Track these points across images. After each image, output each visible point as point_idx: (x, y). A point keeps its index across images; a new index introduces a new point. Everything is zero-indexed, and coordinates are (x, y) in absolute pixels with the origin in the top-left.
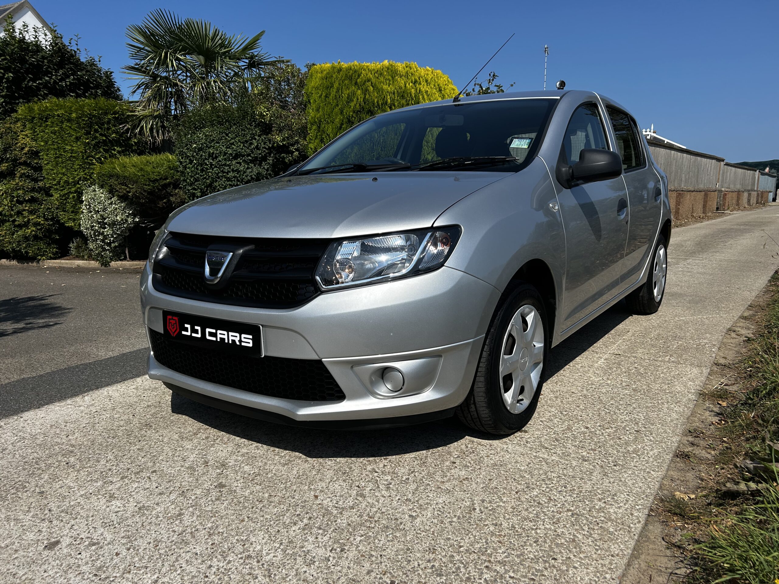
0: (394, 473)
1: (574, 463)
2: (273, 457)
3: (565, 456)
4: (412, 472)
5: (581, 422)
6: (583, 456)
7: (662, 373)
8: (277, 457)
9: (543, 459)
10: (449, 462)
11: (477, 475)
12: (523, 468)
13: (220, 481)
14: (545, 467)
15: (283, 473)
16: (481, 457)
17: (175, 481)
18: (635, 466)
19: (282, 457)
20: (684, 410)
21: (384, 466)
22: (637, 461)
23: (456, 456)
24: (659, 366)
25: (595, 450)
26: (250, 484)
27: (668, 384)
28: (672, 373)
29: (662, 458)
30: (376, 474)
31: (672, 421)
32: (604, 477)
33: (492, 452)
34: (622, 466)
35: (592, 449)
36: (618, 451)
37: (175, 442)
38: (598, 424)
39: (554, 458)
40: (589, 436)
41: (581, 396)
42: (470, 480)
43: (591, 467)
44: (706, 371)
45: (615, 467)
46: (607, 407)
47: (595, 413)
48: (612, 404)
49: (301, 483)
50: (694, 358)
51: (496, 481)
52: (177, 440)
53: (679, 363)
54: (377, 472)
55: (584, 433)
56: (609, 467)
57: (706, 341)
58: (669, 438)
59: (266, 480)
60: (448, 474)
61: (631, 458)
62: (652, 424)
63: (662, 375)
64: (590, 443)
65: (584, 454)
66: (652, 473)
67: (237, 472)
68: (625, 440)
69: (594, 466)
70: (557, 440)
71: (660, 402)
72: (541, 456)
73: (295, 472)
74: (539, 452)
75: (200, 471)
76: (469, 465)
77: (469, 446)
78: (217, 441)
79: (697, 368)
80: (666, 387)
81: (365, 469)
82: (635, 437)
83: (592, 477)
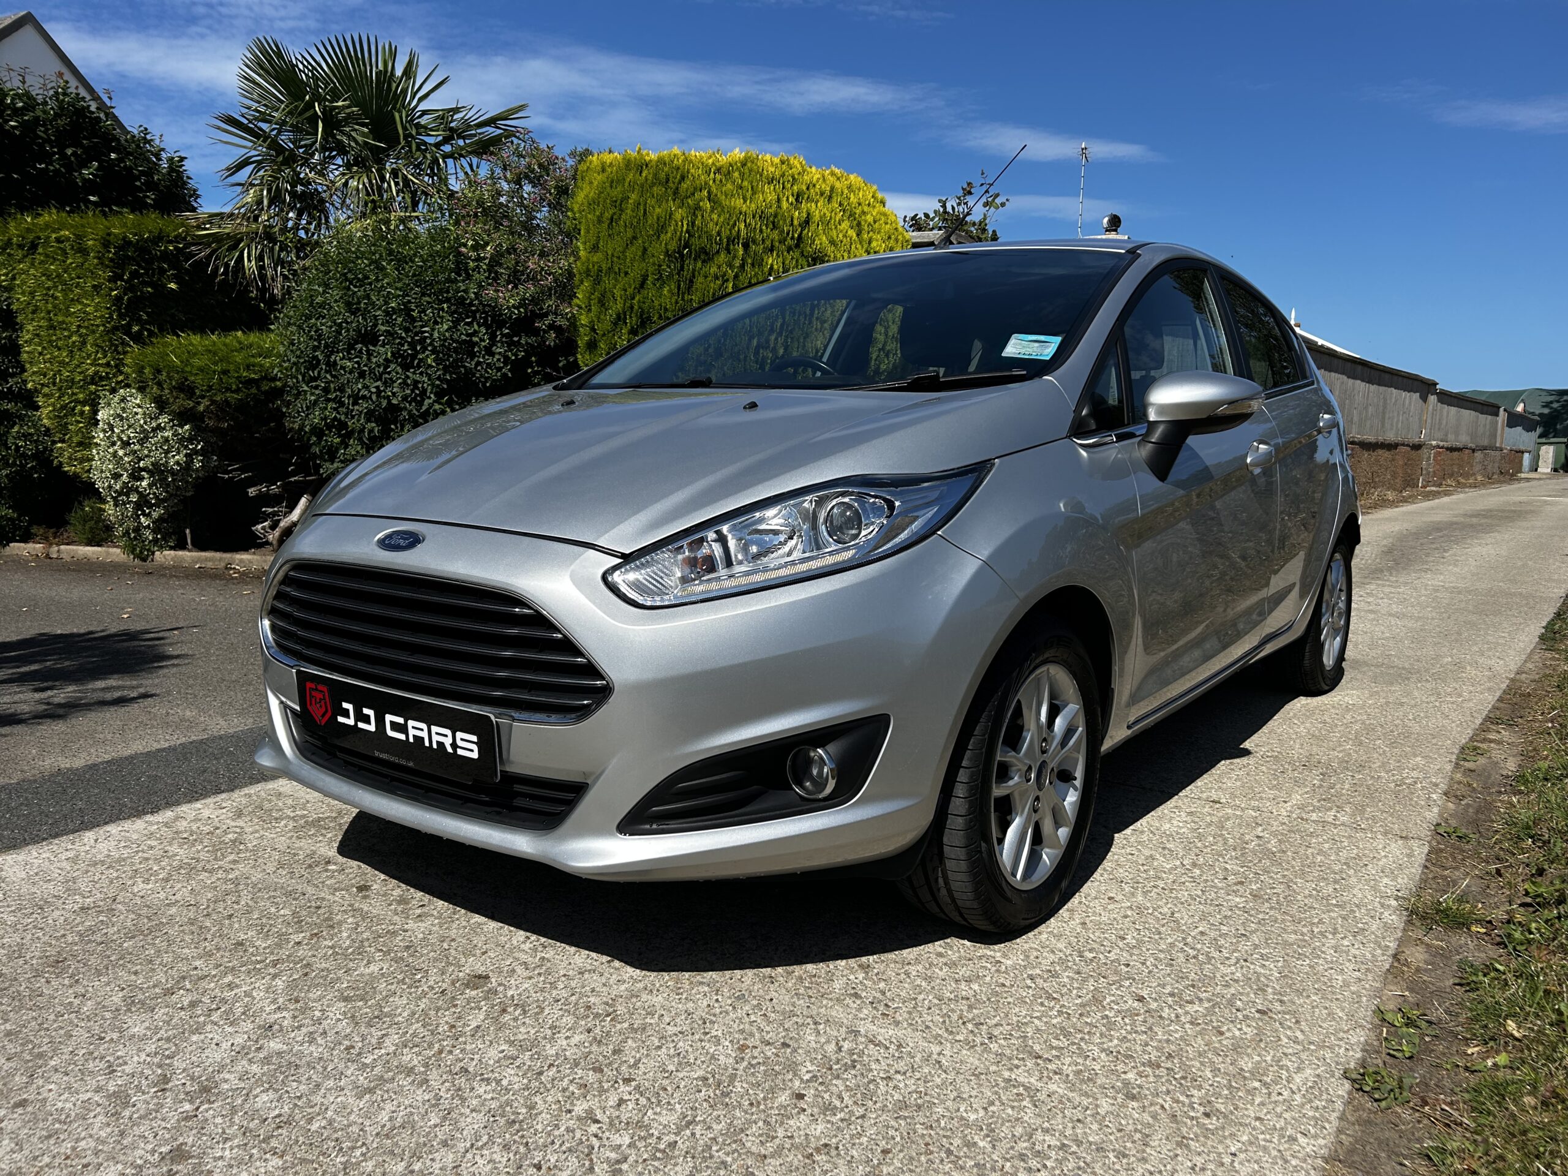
0: (639, 1124)
1: (1105, 1105)
2: (341, 1066)
3: (1083, 1081)
4: (689, 1123)
5: (1127, 983)
6: (1126, 1083)
7: (1321, 852)
8: (352, 1067)
9: (1026, 1088)
10: (788, 1092)
11: (852, 1136)
12: (972, 1117)
13: (181, 1140)
14: (1029, 1116)
15: (352, 1118)
16: (869, 1083)
17: (62, 1136)
18: (1258, 1119)
19: (365, 1065)
20: (1373, 956)
21: (621, 1102)
22: (1262, 1104)
23: (807, 1077)
24: (1311, 835)
25: (1159, 1066)
26: (254, 1151)
27: (1336, 882)
28: (1344, 854)
29: (1325, 1097)
30: (594, 1128)
31: (1346, 984)
32: (1179, 1152)
33: (901, 1066)
34: (1225, 1117)
35: (1150, 1064)
36: (1216, 1071)
37: (108, 1015)
38: (1167, 991)
39: (1053, 1087)
40: (1145, 1022)
41: (1131, 908)
42: (834, 1153)
43: (1147, 1118)
44: (1420, 851)
45: (1207, 1121)
46: (1190, 940)
47: (1162, 956)
48: (1202, 933)
49: (392, 1153)
50: (1392, 815)
51: (901, 1155)
52: (117, 1010)
53: (1358, 828)
54: (597, 1122)
55: (1133, 1014)
56: (1192, 1118)
57: (1415, 774)
58: (1341, 1035)
59: (301, 1139)
60: (781, 1133)
61: (1248, 1092)
62: (1299, 993)
63: (1319, 858)
64: (1147, 1045)
65: (1131, 1076)
66: (1302, 1140)
67: (234, 1111)
68: (1234, 1037)
69: (1154, 1116)
70: (1067, 1035)
71: (1316, 930)
72: (1021, 1079)
73: (384, 1117)
74: (1017, 1067)
75: (139, 1105)
76: (837, 1103)
77: (846, 1046)
78: (215, 1017)
79: (1400, 842)
80: (1331, 890)
81: (570, 1111)
82: (1258, 1028)
83: (1148, 1150)
